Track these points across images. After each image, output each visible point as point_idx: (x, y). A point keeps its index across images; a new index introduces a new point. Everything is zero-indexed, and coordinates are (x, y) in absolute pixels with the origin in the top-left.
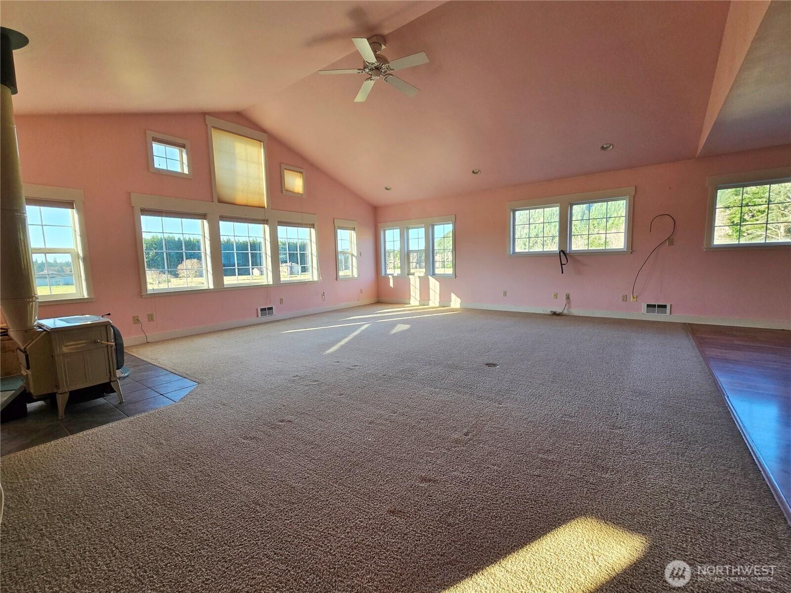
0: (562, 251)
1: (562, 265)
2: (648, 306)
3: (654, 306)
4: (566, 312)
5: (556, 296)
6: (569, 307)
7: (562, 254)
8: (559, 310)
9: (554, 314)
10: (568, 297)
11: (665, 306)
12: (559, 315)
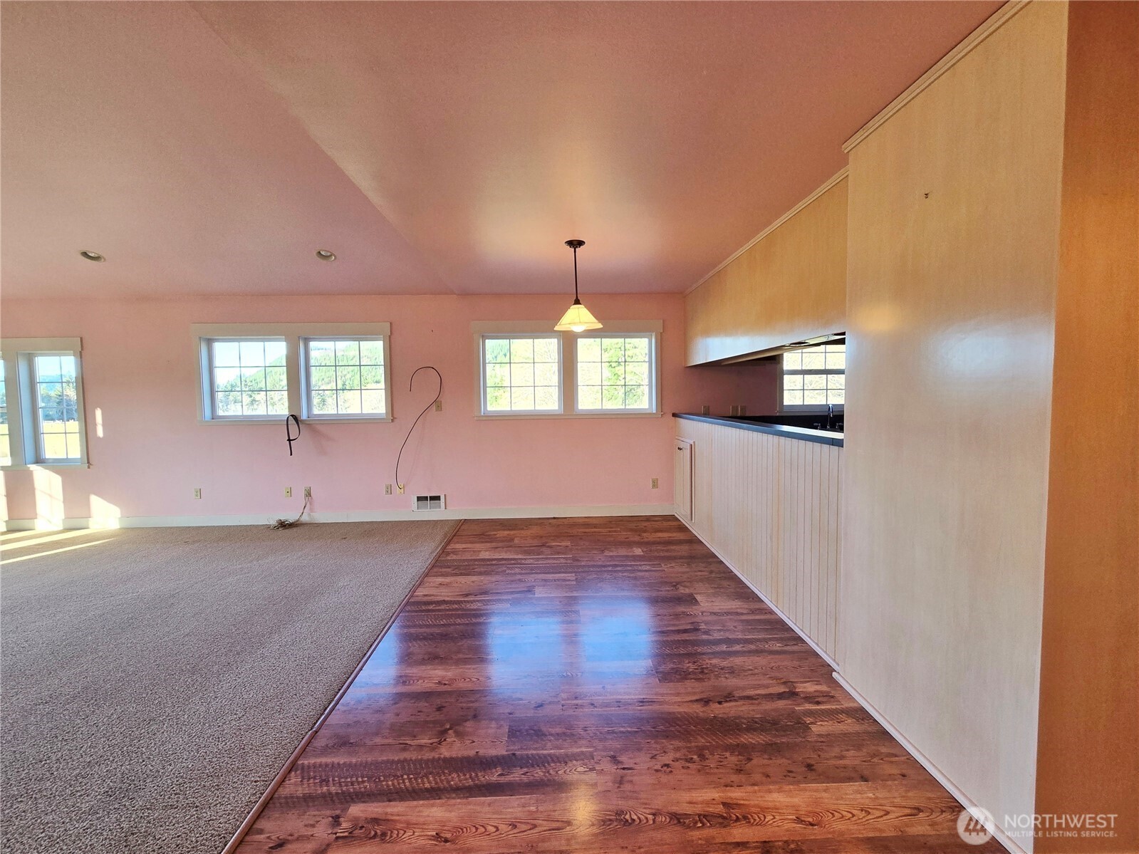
0: (292, 416)
1: (289, 440)
2: (419, 499)
3: (425, 498)
4: (305, 518)
5: (290, 492)
6: (311, 510)
7: (292, 421)
8: (291, 517)
9: (283, 525)
10: (308, 494)
11: (438, 498)
12: (292, 525)
